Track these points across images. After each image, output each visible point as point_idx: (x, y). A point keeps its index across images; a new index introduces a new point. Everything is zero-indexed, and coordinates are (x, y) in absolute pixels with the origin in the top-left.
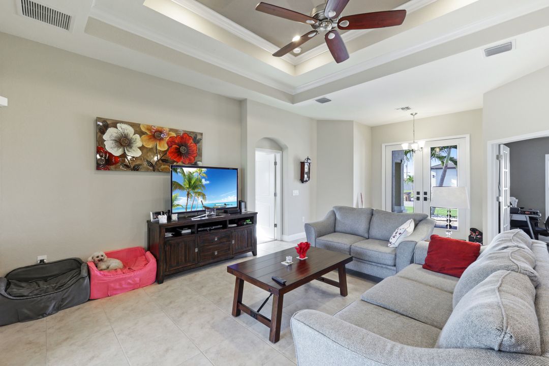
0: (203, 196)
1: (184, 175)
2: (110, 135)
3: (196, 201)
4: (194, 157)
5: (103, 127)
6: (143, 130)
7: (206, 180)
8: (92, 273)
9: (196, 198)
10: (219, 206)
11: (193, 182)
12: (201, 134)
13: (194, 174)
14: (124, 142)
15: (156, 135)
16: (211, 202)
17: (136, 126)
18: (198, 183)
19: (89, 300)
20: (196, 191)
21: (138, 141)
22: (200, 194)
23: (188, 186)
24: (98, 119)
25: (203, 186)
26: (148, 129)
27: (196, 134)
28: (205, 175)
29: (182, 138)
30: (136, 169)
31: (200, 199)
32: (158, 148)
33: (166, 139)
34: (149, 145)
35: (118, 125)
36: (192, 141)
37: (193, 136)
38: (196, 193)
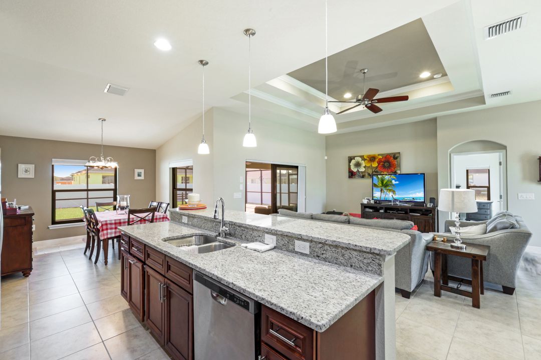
0: (394, 192)
1: (378, 179)
2: (353, 162)
3: (388, 195)
4: (395, 168)
5: (350, 159)
6: (365, 158)
9: (388, 193)
10: (408, 199)
11: (385, 182)
12: (399, 153)
13: (386, 178)
14: (358, 165)
15: (372, 159)
17: (362, 157)
18: (389, 183)
20: (387, 188)
21: (363, 163)
22: (390, 190)
23: (381, 185)
24: (349, 157)
25: (393, 185)
26: (368, 157)
27: (395, 154)
28: (394, 178)
29: (386, 158)
30: (363, 177)
31: (391, 194)
32: (373, 166)
33: (377, 160)
34: (368, 165)
35: (355, 158)
36: (392, 158)
37: (393, 156)
38: (388, 190)
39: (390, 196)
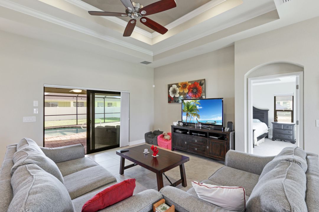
0: (198, 116)
1: (185, 104)
2: (171, 89)
3: (193, 118)
4: (201, 94)
5: (170, 86)
7: (199, 107)
9: (193, 116)
10: (210, 122)
11: (190, 108)
12: (204, 80)
13: (191, 103)
14: (174, 91)
15: (184, 86)
16: (203, 120)
17: (177, 84)
18: (193, 108)
19: (157, 145)
20: (192, 112)
21: (178, 90)
22: (195, 114)
23: (187, 110)
24: (168, 85)
25: (197, 110)
26: (181, 84)
28: (199, 103)
29: (194, 84)
31: (195, 118)
32: (185, 92)
33: (188, 87)
34: (182, 91)
36: (199, 85)
37: (199, 82)
38: (193, 114)
39: (194, 119)
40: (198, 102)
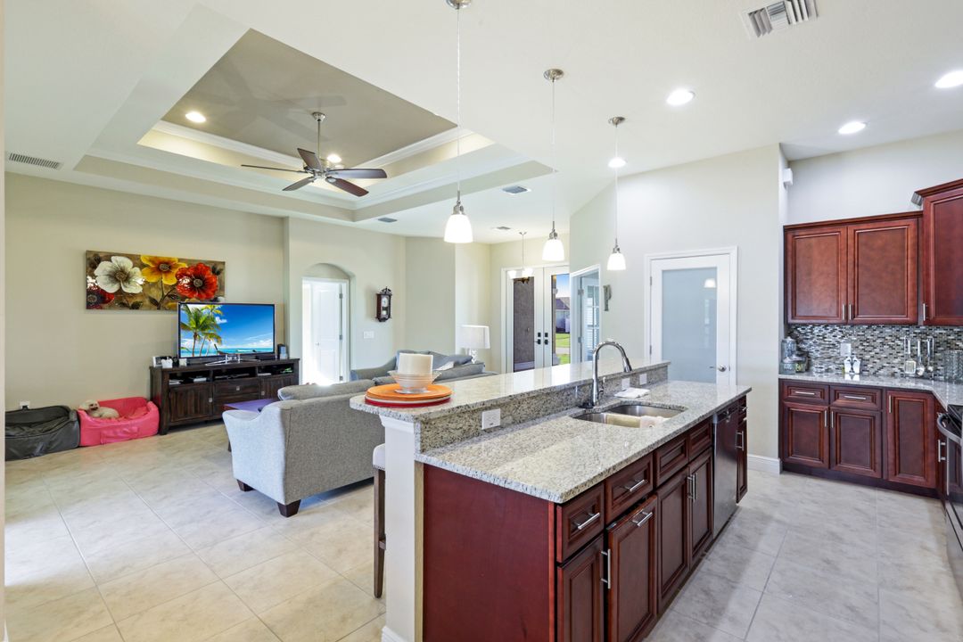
0: (218, 339)
1: (190, 312)
3: (207, 344)
4: (214, 292)
6: (145, 262)
7: (221, 319)
8: (82, 418)
9: (207, 340)
11: (201, 321)
12: (224, 263)
14: (120, 276)
15: (162, 266)
16: (229, 347)
17: (135, 259)
18: (208, 322)
19: (79, 447)
20: (206, 331)
21: (139, 275)
22: (212, 336)
23: (194, 326)
24: (88, 252)
25: (217, 326)
26: (150, 261)
27: (216, 263)
28: (219, 312)
29: (196, 269)
30: (136, 307)
31: (213, 342)
32: (164, 282)
33: (175, 271)
34: (153, 279)
35: (112, 258)
36: (210, 272)
37: (211, 267)
38: (207, 334)
39: (210, 346)
40: (219, 309)
